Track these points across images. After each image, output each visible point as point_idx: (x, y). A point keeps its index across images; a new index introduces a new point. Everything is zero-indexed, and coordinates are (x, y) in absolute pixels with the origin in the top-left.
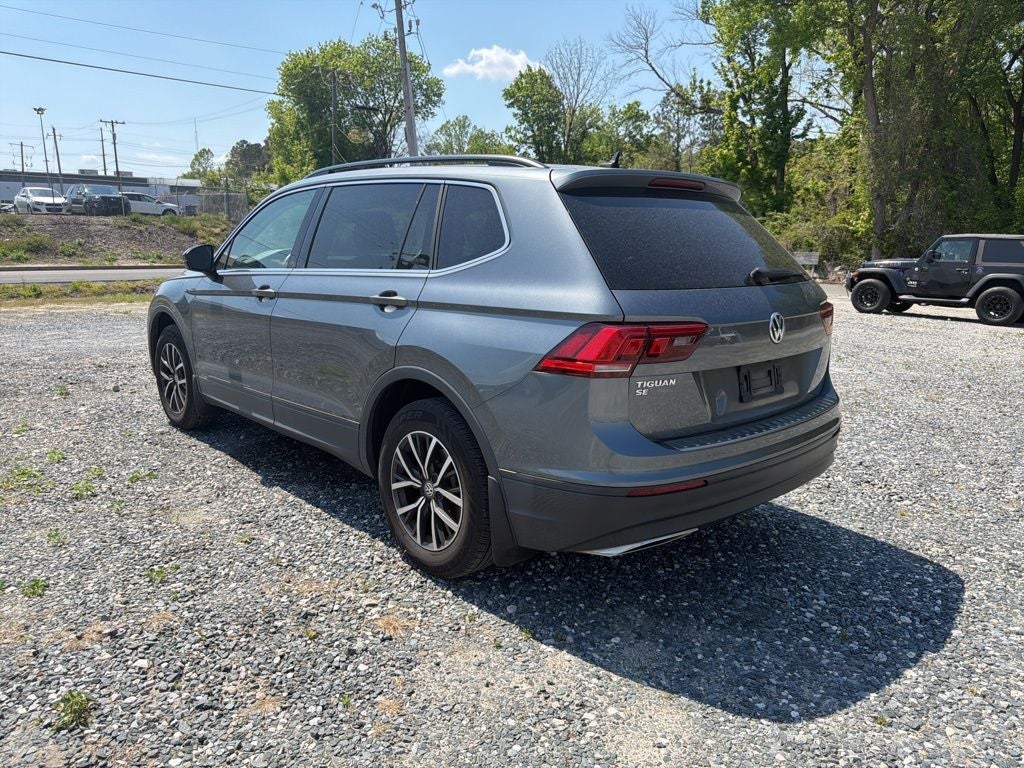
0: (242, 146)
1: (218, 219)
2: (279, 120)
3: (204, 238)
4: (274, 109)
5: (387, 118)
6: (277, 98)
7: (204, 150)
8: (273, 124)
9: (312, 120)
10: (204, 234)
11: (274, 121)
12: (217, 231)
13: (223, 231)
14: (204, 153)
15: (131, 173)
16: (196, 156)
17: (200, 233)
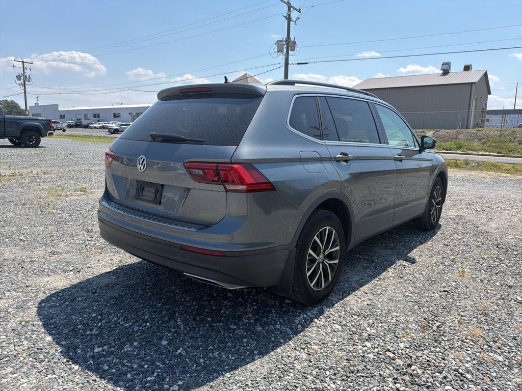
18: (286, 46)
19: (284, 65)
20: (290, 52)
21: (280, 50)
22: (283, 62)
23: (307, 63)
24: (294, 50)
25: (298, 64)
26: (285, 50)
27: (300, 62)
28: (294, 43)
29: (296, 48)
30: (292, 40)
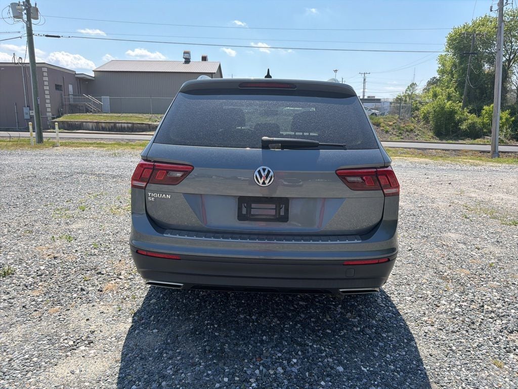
0: (433, 80)
1: (393, 118)
2: (443, 65)
3: (383, 127)
4: (442, 60)
5: (511, 57)
6: (444, 54)
7: (413, 83)
8: (439, 67)
9: (461, 63)
10: (384, 125)
11: (440, 65)
12: (391, 123)
13: (394, 123)
14: (413, 85)
15: (374, 97)
16: (408, 87)
17: (382, 124)
18: (25, 11)
19: (26, 35)
20: (33, 21)
21: (18, 16)
22: (24, 32)
23: (59, 37)
24: (38, 19)
25: (47, 36)
26: (25, 17)
27: (49, 35)
28: (37, 10)
29: (39, 17)
30: (33, 5)
